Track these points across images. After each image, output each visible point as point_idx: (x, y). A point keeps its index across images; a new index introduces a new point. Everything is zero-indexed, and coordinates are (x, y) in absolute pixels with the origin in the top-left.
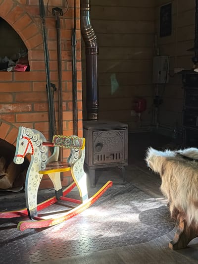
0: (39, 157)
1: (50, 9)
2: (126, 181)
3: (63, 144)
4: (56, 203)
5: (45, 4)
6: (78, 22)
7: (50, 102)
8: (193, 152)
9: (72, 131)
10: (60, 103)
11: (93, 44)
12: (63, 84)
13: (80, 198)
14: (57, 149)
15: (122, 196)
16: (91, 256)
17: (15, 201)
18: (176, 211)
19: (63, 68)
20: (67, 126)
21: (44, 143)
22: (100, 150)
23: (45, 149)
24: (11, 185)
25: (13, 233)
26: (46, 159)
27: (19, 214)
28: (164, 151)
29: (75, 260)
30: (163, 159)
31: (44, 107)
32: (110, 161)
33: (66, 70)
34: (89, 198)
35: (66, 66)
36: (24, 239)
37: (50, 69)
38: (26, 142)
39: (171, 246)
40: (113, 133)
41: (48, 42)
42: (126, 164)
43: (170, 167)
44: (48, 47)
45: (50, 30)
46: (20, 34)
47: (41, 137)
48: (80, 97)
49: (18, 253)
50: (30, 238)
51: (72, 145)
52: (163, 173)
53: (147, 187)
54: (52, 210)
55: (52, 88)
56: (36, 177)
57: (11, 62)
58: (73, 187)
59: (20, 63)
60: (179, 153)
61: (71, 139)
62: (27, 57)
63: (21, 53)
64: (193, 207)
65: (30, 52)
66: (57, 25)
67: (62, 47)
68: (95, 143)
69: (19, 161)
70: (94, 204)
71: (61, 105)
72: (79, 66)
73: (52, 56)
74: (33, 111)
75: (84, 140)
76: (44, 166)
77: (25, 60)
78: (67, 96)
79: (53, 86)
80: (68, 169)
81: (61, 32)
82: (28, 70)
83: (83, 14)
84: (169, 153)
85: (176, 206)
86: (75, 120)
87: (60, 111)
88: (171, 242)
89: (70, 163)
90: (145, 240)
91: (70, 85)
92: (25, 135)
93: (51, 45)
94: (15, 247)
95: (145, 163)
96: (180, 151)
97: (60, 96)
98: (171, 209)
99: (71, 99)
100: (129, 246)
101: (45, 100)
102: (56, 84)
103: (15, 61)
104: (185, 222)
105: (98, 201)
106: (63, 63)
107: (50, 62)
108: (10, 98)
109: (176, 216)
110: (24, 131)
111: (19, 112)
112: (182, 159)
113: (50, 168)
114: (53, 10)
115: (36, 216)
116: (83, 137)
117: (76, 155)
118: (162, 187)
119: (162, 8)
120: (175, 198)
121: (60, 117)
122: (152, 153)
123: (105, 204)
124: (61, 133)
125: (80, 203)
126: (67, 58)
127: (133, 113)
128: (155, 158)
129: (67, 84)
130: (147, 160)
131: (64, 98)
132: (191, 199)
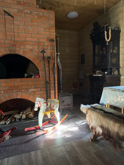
0: (43, 108)
1: (47, 57)
2: (72, 113)
3: (51, 102)
4: (49, 123)
5: (45, 56)
6: (56, 61)
7: (46, 88)
8: (96, 106)
9: (54, 97)
10: (50, 88)
11: (60, 68)
12: (51, 81)
13: (57, 121)
14: (49, 104)
15: (71, 119)
16: (62, 145)
17: (35, 122)
18: (92, 128)
19: (51, 76)
20: (52, 95)
21: (45, 103)
22: (63, 103)
23: (45, 104)
24: (33, 116)
25: (34, 135)
26: (45, 108)
27: (36, 128)
28: (86, 105)
29: (56, 147)
30: (86, 109)
31: (44, 89)
32: (67, 107)
33: (52, 77)
34: (60, 121)
35: (52, 75)
36: (38, 138)
37: (47, 76)
38: (38, 103)
39: (90, 140)
40: (68, 97)
41: (46, 68)
42: (72, 108)
43: (89, 112)
44: (46, 69)
45: (47, 64)
46: (37, 65)
47: (44, 101)
48: (56, 85)
49: (35, 144)
50: (40, 137)
51: (54, 102)
52: (87, 114)
53: (80, 116)
54: (47, 126)
55: (47, 83)
56: (42, 115)
57: (33, 74)
58: (54, 117)
59: (36, 75)
60: (92, 106)
61: (54, 100)
62: (39, 73)
63: (37, 71)
64: (98, 127)
65: (40, 71)
66: (49, 62)
67: (50, 69)
68: (62, 101)
69: (36, 109)
70: (62, 123)
71: (50, 89)
72: (56, 75)
73: (47, 72)
74: (41, 91)
75: (58, 101)
76: (45, 111)
77: (38, 74)
78: (52, 85)
79: (47, 82)
80: (53, 111)
81: (50, 64)
82: (39, 77)
83: (57, 59)
84: (88, 106)
85: (92, 126)
86: (55, 93)
87: (50, 90)
88: (91, 139)
89: (54, 109)
90: (81, 138)
91: (53, 82)
92: (38, 100)
93: (47, 69)
94: (35, 141)
95: (80, 109)
96: (92, 105)
97: (50, 85)
98: (90, 127)
99: (54, 86)
100: (76, 140)
101: (45, 87)
102: (49, 81)
103: (35, 74)
104: (96, 132)
105: (63, 122)
106: (51, 74)
107: (47, 74)
108: (33, 87)
109: (92, 129)
110: (38, 99)
111: (36, 91)
112: (93, 109)
113: (47, 111)
114: (47, 58)
115: (42, 129)
116: (58, 99)
117: (56, 106)
118: (86, 119)
119: (81, 55)
120: (92, 123)
121: (50, 92)
122: (82, 106)
123: (66, 123)
124: (50, 98)
125: (57, 123)
126: (52, 73)
127: (73, 88)
128: (84, 108)
129: (52, 81)
130: (81, 108)
131: (51, 86)
132: (98, 124)
